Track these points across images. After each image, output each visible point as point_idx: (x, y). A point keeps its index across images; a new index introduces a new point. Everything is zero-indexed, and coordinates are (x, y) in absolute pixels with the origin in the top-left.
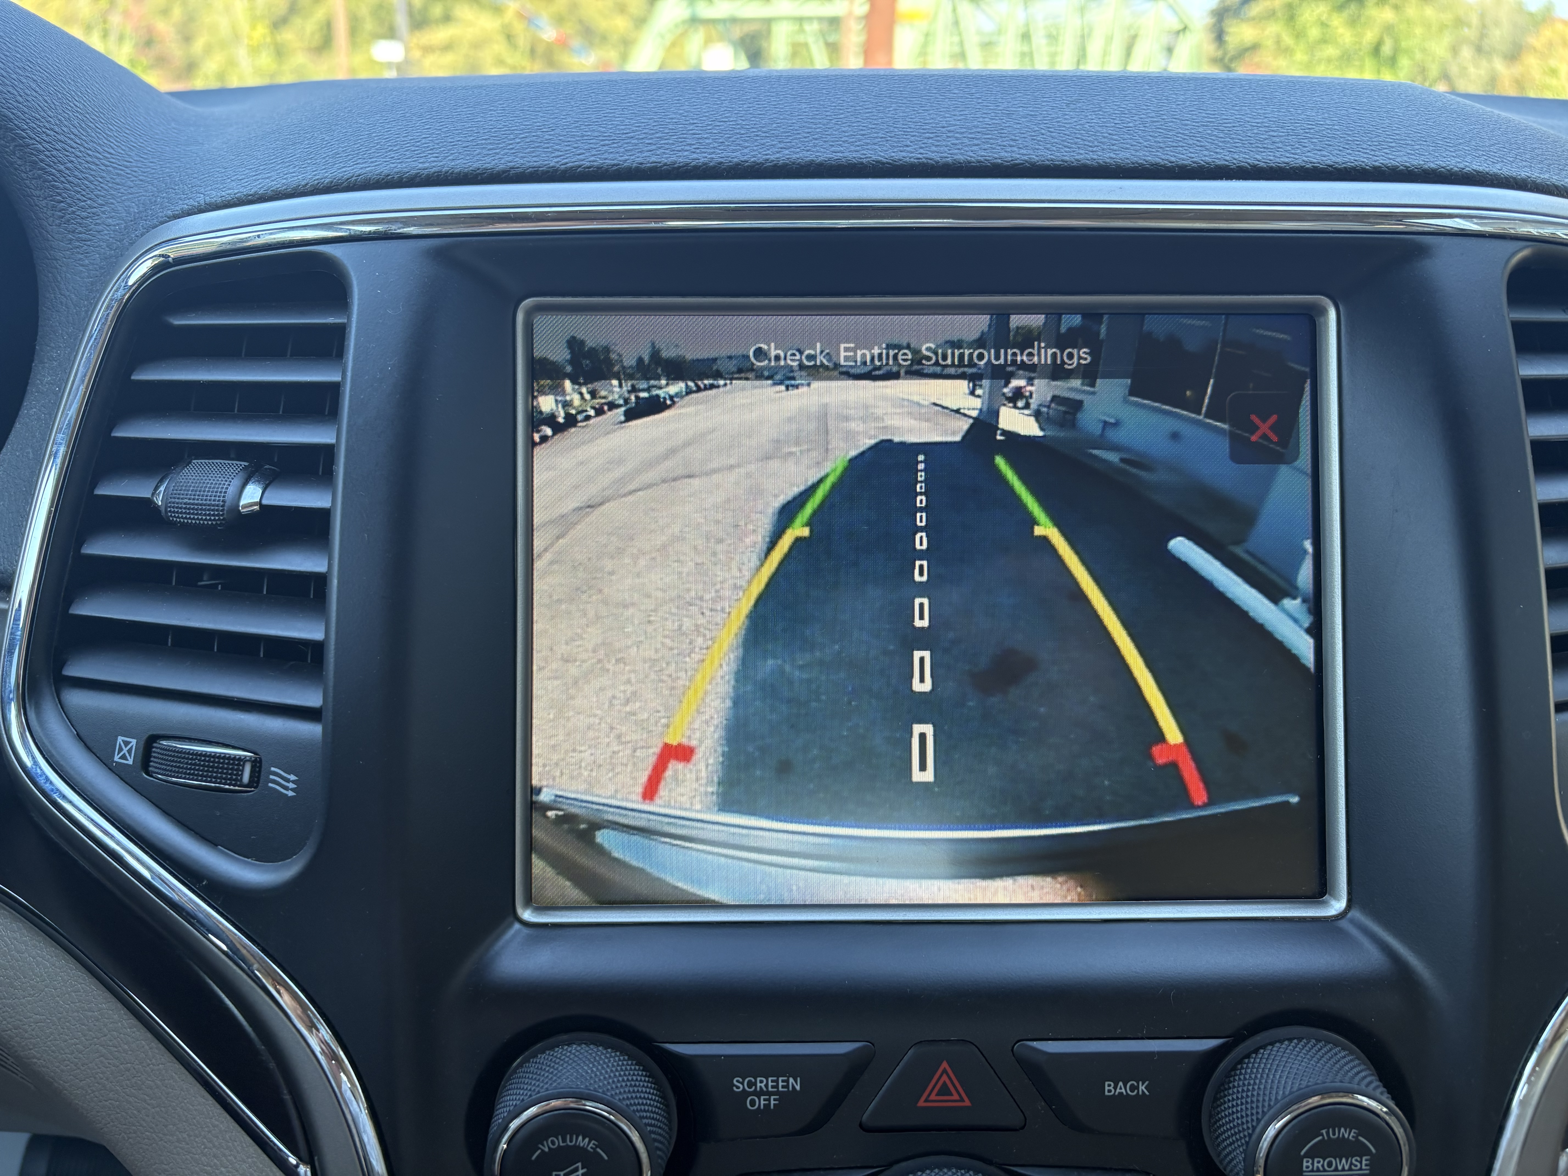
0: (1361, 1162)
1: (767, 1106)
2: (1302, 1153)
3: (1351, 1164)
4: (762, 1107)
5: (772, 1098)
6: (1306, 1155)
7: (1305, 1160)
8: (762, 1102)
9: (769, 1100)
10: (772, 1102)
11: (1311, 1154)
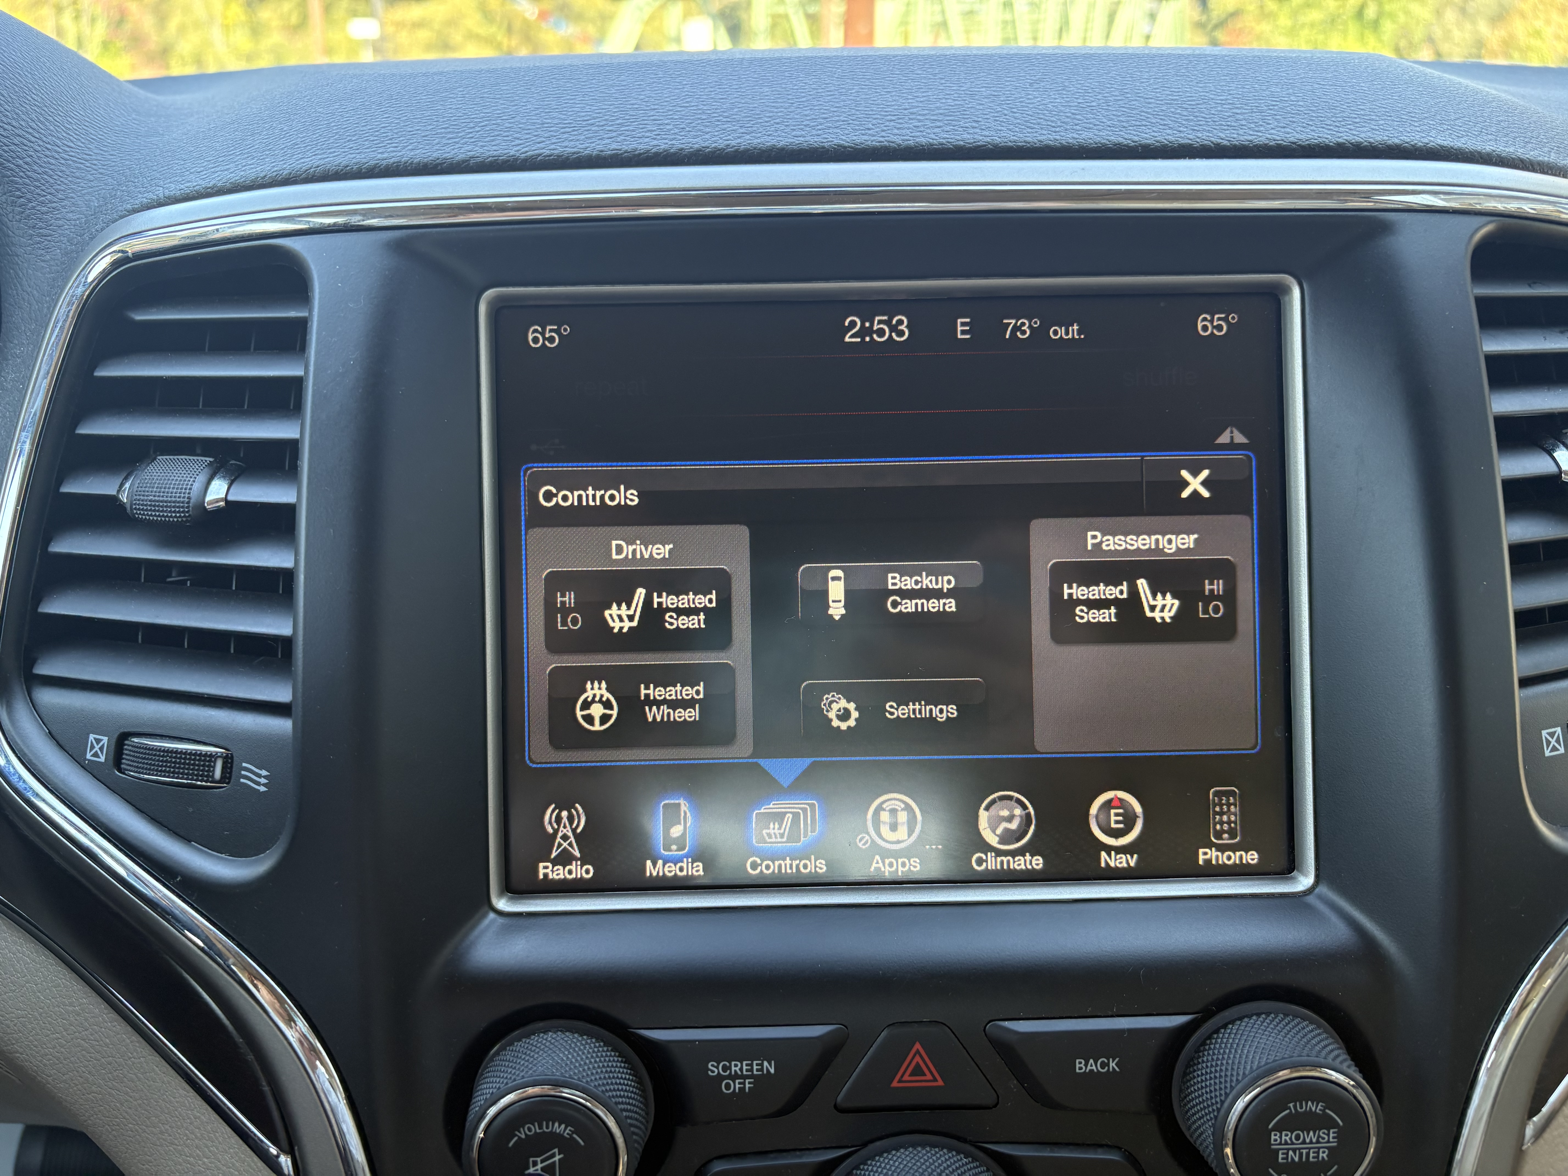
0: (1328, 1135)
1: (742, 1090)
2: (1270, 1126)
3: (1319, 1136)
4: (737, 1090)
5: (747, 1081)
6: (1274, 1129)
7: (1273, 1133)
8: (737, 1086)
9: (744, 1083)
10: (747, 1086)
11: (1279, 1128)
